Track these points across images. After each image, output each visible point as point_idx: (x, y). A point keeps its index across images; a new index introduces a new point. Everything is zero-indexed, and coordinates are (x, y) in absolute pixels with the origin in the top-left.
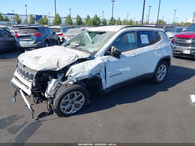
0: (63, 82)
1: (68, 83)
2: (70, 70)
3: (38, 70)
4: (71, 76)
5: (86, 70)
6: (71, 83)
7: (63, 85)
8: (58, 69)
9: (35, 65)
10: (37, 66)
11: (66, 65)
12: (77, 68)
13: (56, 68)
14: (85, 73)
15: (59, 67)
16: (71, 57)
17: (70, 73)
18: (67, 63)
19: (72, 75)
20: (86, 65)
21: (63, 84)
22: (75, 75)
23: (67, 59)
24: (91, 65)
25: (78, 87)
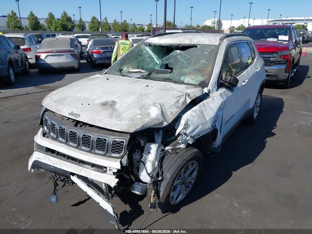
0: (167, 148)
1: (178, 147)
2: (183, 122)
3: (132, 131)
4: (185, 134)
5: (208, 118)
6: (182, 146)
7: (169, 152)
8: (165, 124)
9: (120, 121)
10: (124, 123)
11: (177, 114)
12: (194, 117)
13: (162, 123)
14: (206, 125)
15: (166, 121)
16: (179, 98)
17: (185, 128)
18: (176, 110)
19: (188, 132)
20: (203, 108)
21: (169, 150)
22: (193, 131)
23: (173, 103)
24: (210, 108)
25: (196, 152)
